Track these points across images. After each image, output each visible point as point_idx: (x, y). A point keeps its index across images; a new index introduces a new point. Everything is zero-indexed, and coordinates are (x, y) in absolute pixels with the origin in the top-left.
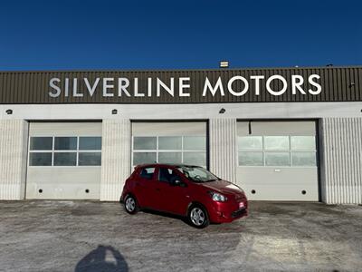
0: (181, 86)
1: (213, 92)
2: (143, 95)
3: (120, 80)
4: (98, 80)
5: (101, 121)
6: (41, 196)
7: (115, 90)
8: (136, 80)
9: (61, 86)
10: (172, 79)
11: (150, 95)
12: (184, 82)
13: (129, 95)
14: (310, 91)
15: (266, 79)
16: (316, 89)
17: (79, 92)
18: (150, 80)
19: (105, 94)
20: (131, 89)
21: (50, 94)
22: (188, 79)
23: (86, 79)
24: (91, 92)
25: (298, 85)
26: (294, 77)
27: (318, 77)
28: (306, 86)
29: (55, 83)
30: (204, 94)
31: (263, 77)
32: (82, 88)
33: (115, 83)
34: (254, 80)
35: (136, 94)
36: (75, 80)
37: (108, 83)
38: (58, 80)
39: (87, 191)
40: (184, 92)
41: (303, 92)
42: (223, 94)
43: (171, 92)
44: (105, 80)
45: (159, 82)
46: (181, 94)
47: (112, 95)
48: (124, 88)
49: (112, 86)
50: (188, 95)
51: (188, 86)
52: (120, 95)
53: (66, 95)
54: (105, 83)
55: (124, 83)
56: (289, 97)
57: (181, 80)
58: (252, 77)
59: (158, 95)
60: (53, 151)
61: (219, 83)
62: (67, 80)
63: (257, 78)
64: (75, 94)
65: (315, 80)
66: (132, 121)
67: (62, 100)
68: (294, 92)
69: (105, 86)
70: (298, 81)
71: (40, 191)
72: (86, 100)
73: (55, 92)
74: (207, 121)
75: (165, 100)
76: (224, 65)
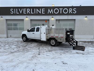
1: (50, 13)
2: (33, 13)
3: (28, 9)
4: (22, 9)
5: (23, 20)
7: (26, 12)
8: (31, 9)
9: (13, 11)
10: (40, 9)
11: (35, 13)
12: (43, 10)
13: (30, 13)
14: (74, 13)
17: (18, 12)
18: (35, 9)
19: (24, 13)
20: (30, 12)
21: (11, 13)
22: (44, 9)
23: (19, 9)
24: (21, 12)
25: (71, 11)
26: (70, 9)
27: (76, 9)
28: (73, 11)
29: (12, 10)
30: (48, 13)
31: (62, 9)
33: (26, 10)
35: (32, 13)
36: (17, 9)
37: (25, 10)
38: (13, 9)
41: (72, 13)
42: (53, 13)
43: (40, 12)
44: (24, 9)
45: (37, 10)
46: (43, 13)
47: (26, 13)
48: (29, 11)
50: (44, 13)
51: (44, 11)
52: (28, 13)
53: (15, 13)
56: (68, 14)
57: (43, 9)
58: (60, 9)
59: (37, 13)
60: (13, 27)
61: (52, 10)
62: (15, 9)
63: (61, 9)
64: (17, 13)
66: (31, 20)
67: (14, 14)
68: (70, 13)
69: (24, 11)
70: (71, 10)
71: (11, 36)
72: (20, 14)
73: (12, 12)
74: (49, 20)
75: (39, 14)
76: (53, 6)
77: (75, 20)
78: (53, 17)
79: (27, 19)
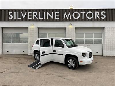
0: (56, 15)
1: (67, 17)
2: (42, 18)
4: (26, 13)
5: (27, 28)
6: (8, 53)
7: (32, 17)
8: (40, 13)
9: (13, 15)
10: (53, 13)
11: (44, 18)
13: (37, 18)
14: (102, 18)
15: (86, 13)
16: (104, 17)
17: (19, 17)
18: (44, 13)
19: (29, 18)
20: (38, 16)
21: (9, 18)
22: (58, 12)
23: (22, 13)
24: (24, 17)
25: (97, 15)
26: (96, 12)
27: (105, 12)
28: (100, 16)
30: (64, 18)
31: (85, 12)
32: (20, 16)
33: (32, 14)
34: (82, 13)
35: (40, 18)
36: (18, 13)
37: (30, 14)
38: (12, 13)
39: (24, 52)
40: (57, 18)
41: (99, 18)
42: (71, 18)
43: (52, 17)
44: (29, 13)
45: (48, 14)
46: (56, 18)
48: (35, 16)
49: (31, 15)
50: (58, 18)
51: (58, 15)
52: (34, 18)
53: (15, 18)
54: (28, 14)
55: (35, 14)
56: (94, 20)
57: (56, 13)
58: (81, 12)
59: (48, 18)
61: (70, 14)
62: (15, 13)
63: (83, 13)
64: (18, 18)
65: (103, 13)
66: (38, 28)
67: (13, 20)
68: (96, 18)
69: (29, 15)
70: (97, 14)
71: (8, 52)
72: (22, 20)
73: (11, 17)
74: (65, 28)
75: (50, 20)
76: (71, 8)
77: (103, 28)
78: (71, 24)
79: (32, 26)
